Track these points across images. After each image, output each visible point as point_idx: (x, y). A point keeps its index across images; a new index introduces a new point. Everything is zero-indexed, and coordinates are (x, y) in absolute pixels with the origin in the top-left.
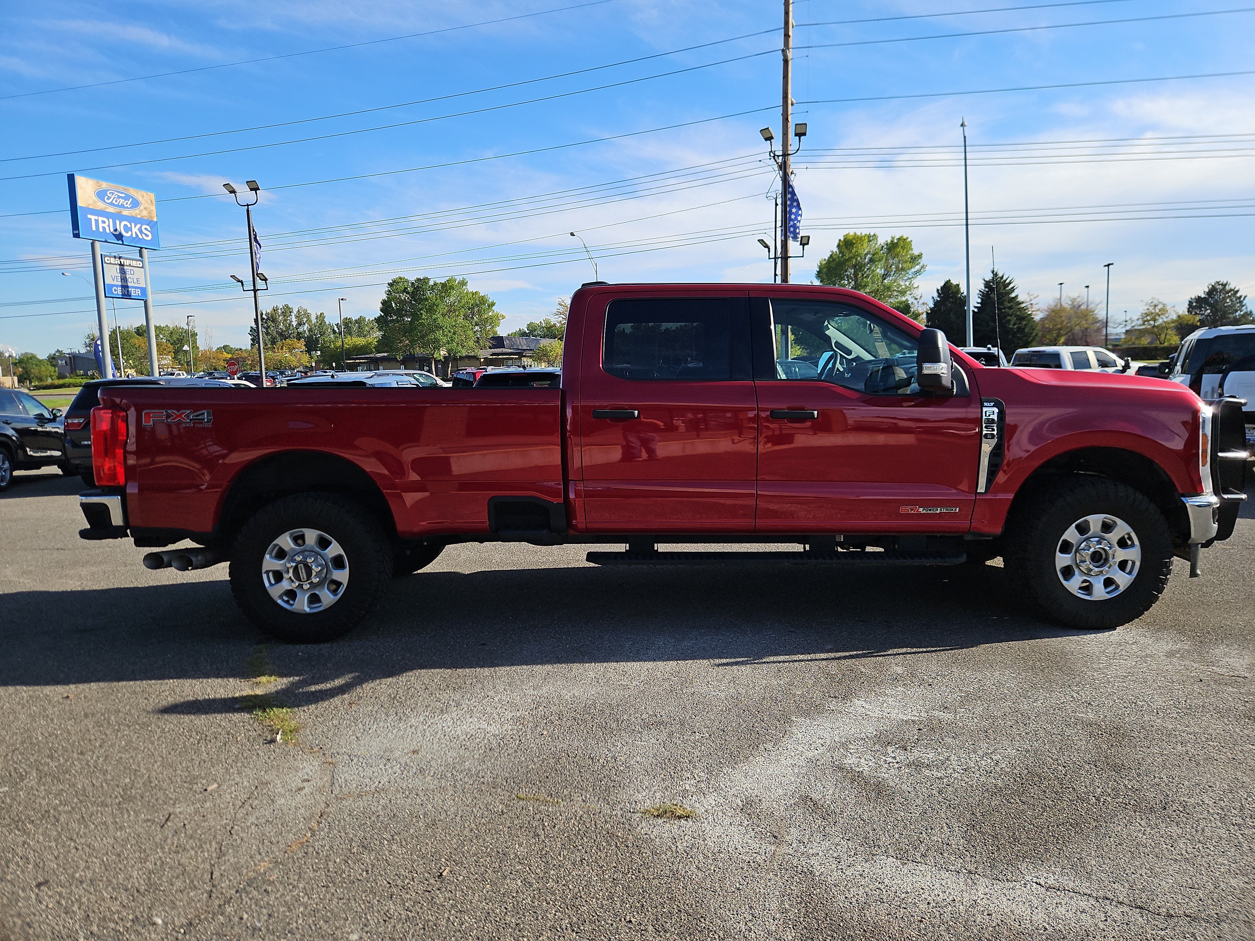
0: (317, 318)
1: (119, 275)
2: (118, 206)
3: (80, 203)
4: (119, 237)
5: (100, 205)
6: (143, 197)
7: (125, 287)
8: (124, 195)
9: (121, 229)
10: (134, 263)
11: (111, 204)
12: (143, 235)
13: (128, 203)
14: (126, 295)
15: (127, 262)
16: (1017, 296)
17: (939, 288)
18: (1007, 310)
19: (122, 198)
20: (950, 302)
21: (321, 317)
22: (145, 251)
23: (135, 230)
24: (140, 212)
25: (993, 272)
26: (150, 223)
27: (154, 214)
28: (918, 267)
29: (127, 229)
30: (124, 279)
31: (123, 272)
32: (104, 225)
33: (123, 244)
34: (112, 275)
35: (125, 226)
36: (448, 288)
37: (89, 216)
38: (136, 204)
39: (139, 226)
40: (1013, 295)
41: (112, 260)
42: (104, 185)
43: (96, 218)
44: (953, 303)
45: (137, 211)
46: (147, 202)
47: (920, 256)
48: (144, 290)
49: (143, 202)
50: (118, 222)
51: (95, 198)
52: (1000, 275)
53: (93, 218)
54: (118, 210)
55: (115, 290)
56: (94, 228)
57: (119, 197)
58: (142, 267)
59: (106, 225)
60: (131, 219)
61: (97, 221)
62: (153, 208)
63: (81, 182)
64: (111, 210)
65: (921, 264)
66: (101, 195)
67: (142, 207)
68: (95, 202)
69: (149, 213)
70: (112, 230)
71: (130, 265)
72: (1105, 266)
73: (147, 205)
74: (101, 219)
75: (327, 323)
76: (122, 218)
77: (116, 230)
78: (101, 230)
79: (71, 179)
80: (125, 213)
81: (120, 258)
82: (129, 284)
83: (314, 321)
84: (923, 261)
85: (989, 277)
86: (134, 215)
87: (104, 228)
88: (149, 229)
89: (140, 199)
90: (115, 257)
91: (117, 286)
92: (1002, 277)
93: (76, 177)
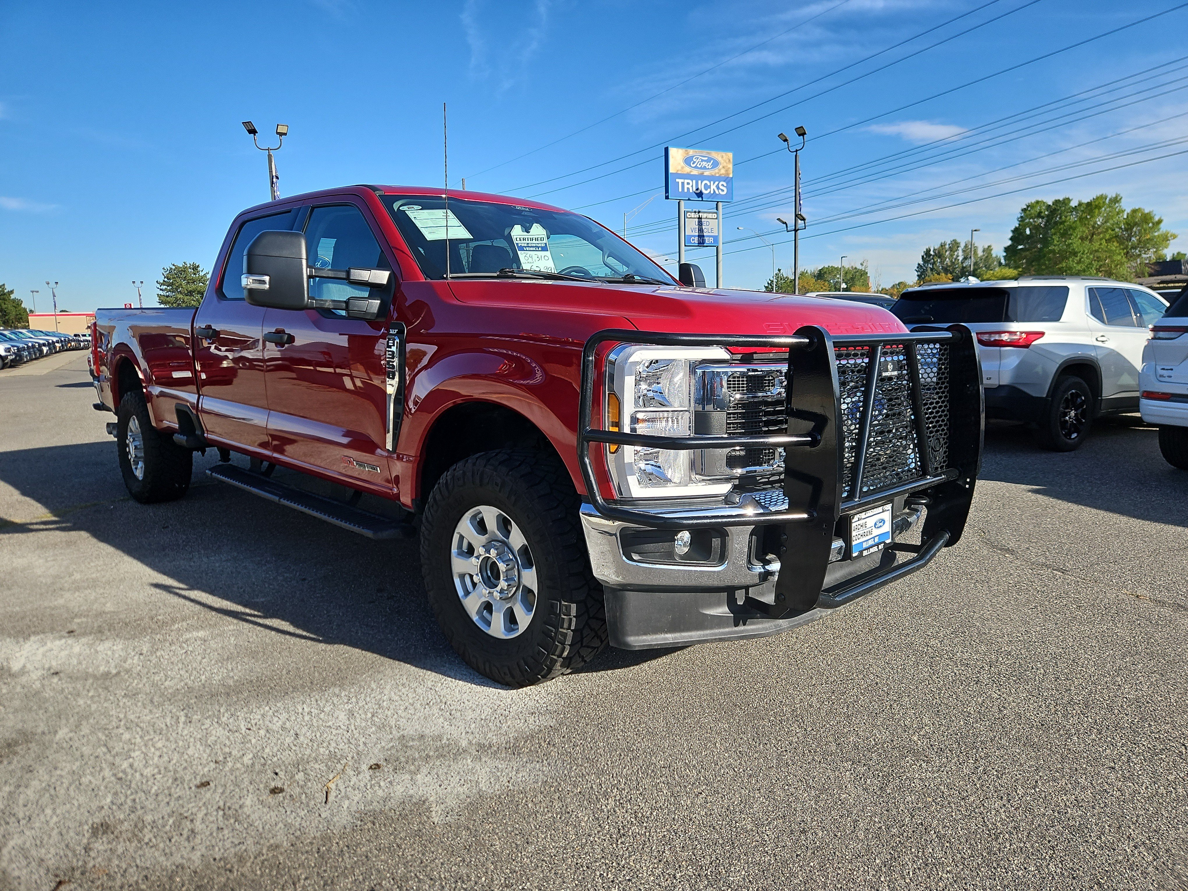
0: (984, 251)
1: (697, 227)
2: (701, 168)
3: (671, 170)
4: (700, 194)
5: (687, 170)
6: (722, 157)
7: (701, 237)
8: (706, 159)
9: (701, 187)
10: (710, 216)
11: (696, 167)
12: (720, 191)
13: (709, 165)
14: (701, 243)
15: (704, 215)
19: (705, 161)
21: (988, 250)
22: (720, 204)
23: (713, 187)
24: (720, 171)
26: (727, 180)
27: (731, 171)
29: (707, 187)
30: (701, 230)
31: (700, 224)
32: (688, 186)
33: (702, 200)
34: (691, 228)
35: (706, 184)
36: (1094, 206)
37: (677, 180)
38: (716, 164)
39: (717, 183)
41: (693, 215)
42: (691, 152)
43: (682, 180)
45: (717, 171)
46: (725, 161)
48: (716, 238)
49: (722, 161)
50: (700, 182)
51: (682, 164)
53: (680, 181)
54: (701, 171)
55: (693, 240)
56: (680, 190)
57: (702, 161)
58: (717, 218)
59: (690, 186)
60: (712, 178)
61: (683, 183)
62: (731, 166)
63: (672, 151)
64: (695, 172)
66: (688, 161)
67: (721, 167)
68: (682, 168)
69: (726, 171)
70: (694, 190)
71: (706, 218)
73: (725, 164)
74: (686, 181)
75: (994, 256)
76: (702, 177)
77: (697, 189)
78: (686, 190)
79: (667, 150)
80: (707, 173)
81: (699, 212)
82: (705, 234)
83: (980, 253)
86: (713, 174)
87: (688, 189)
88: (725, 185)
89: (720, 159)
90: (695, 212)
91: (695, 236)
93: (669, 148)
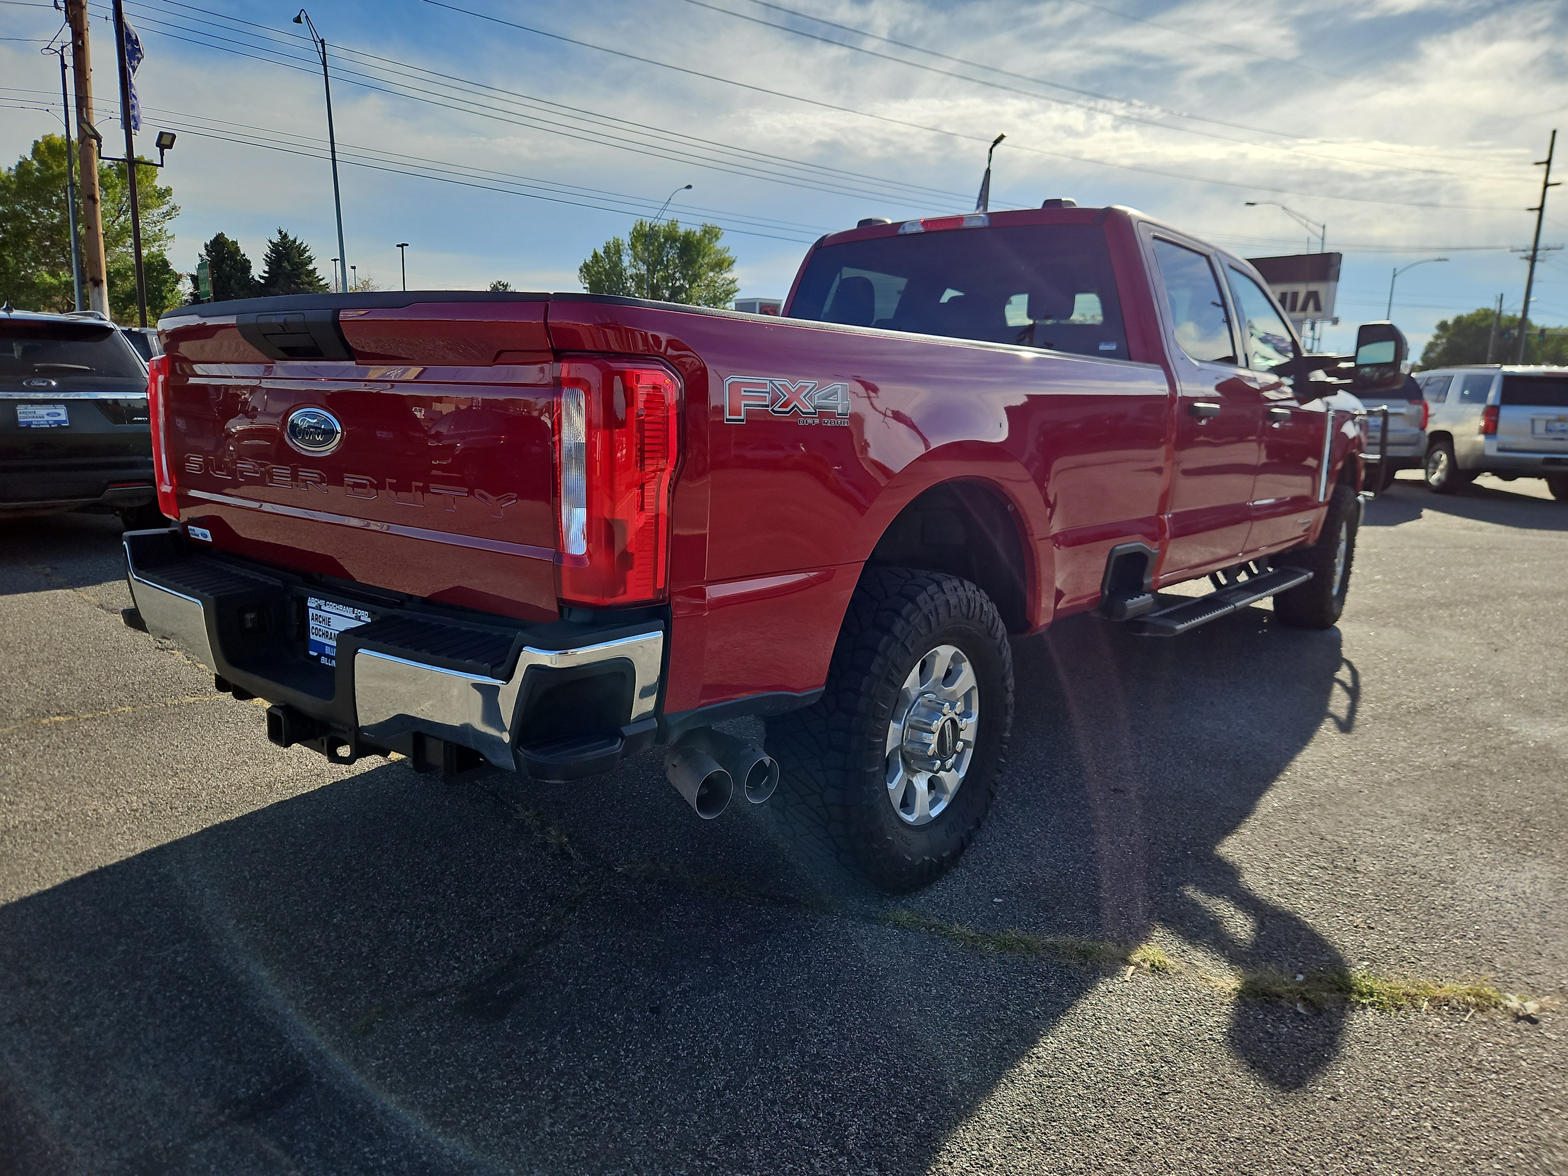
16: (315, 269)
17: (208, 243)
18: (306, 286)
20: (227, 265)
25: (280, 233)
28: (165, 208)
40: (311, 267)
44: (232, 267)
47: (168, 191)
52: (291, 238)
65: (171, 204)
72: (398, 246)
84: (173, 200)
85: (276, 239)
92: (295, 241)
